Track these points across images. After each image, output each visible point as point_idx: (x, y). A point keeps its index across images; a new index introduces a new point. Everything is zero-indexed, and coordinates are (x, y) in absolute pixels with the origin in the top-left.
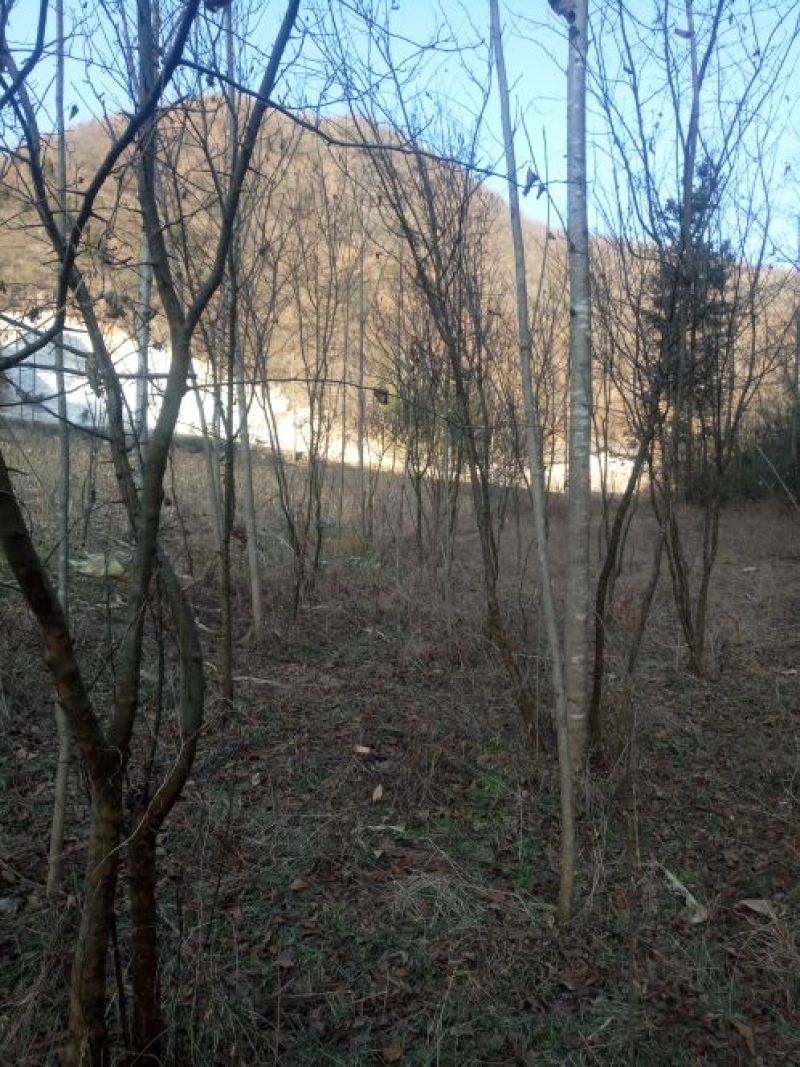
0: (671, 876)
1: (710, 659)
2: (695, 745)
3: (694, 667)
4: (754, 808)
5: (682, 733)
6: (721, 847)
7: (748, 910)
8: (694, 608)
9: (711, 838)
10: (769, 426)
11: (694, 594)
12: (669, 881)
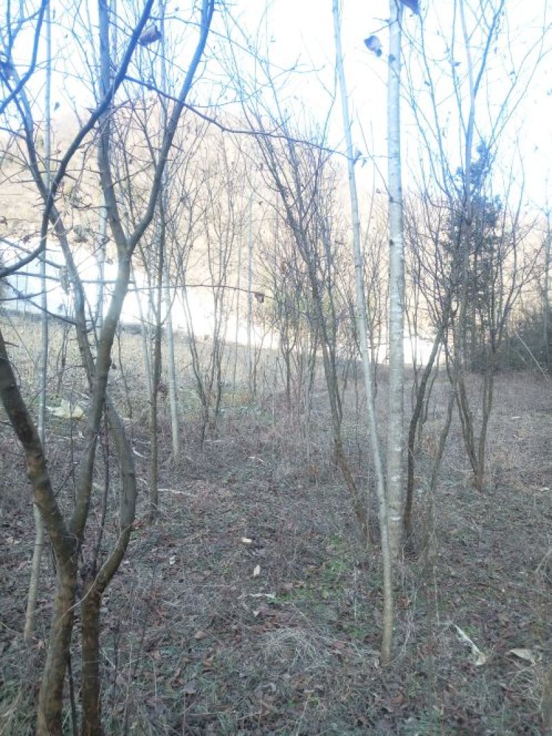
0: (461, 632)
1: (488, 480)
2: (477, 540)
3: (477, 485)
4: (520, 585)
5: (468, 531)
6: (496, 612)
7: (515, 656)
8: (476, 444)
9: (489, 605)
10: (527, 319)
11: (477, 434)
12: (460, 636)
